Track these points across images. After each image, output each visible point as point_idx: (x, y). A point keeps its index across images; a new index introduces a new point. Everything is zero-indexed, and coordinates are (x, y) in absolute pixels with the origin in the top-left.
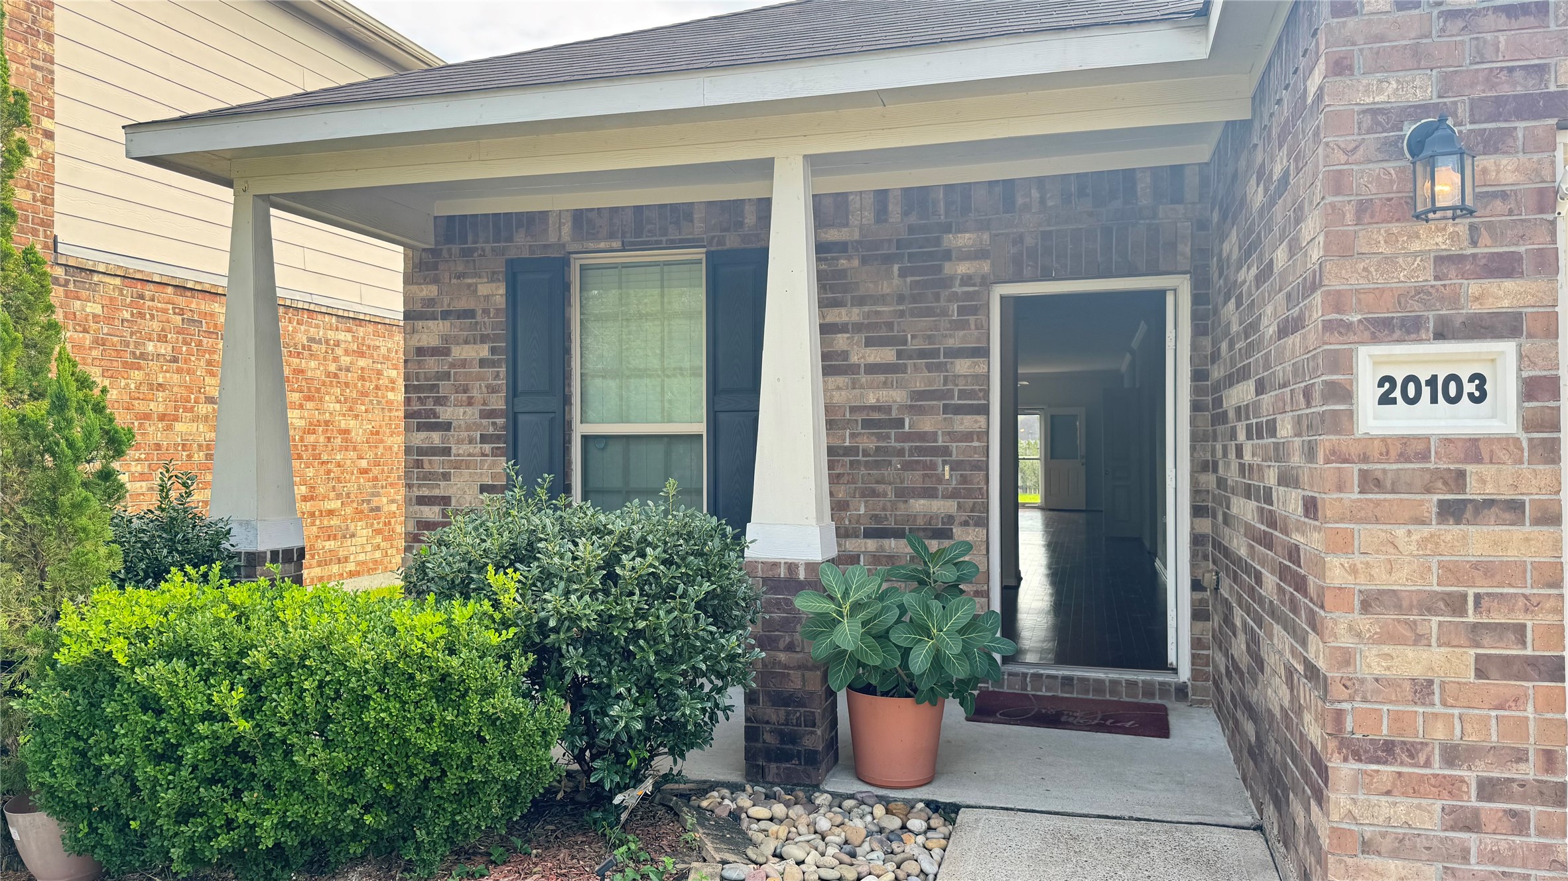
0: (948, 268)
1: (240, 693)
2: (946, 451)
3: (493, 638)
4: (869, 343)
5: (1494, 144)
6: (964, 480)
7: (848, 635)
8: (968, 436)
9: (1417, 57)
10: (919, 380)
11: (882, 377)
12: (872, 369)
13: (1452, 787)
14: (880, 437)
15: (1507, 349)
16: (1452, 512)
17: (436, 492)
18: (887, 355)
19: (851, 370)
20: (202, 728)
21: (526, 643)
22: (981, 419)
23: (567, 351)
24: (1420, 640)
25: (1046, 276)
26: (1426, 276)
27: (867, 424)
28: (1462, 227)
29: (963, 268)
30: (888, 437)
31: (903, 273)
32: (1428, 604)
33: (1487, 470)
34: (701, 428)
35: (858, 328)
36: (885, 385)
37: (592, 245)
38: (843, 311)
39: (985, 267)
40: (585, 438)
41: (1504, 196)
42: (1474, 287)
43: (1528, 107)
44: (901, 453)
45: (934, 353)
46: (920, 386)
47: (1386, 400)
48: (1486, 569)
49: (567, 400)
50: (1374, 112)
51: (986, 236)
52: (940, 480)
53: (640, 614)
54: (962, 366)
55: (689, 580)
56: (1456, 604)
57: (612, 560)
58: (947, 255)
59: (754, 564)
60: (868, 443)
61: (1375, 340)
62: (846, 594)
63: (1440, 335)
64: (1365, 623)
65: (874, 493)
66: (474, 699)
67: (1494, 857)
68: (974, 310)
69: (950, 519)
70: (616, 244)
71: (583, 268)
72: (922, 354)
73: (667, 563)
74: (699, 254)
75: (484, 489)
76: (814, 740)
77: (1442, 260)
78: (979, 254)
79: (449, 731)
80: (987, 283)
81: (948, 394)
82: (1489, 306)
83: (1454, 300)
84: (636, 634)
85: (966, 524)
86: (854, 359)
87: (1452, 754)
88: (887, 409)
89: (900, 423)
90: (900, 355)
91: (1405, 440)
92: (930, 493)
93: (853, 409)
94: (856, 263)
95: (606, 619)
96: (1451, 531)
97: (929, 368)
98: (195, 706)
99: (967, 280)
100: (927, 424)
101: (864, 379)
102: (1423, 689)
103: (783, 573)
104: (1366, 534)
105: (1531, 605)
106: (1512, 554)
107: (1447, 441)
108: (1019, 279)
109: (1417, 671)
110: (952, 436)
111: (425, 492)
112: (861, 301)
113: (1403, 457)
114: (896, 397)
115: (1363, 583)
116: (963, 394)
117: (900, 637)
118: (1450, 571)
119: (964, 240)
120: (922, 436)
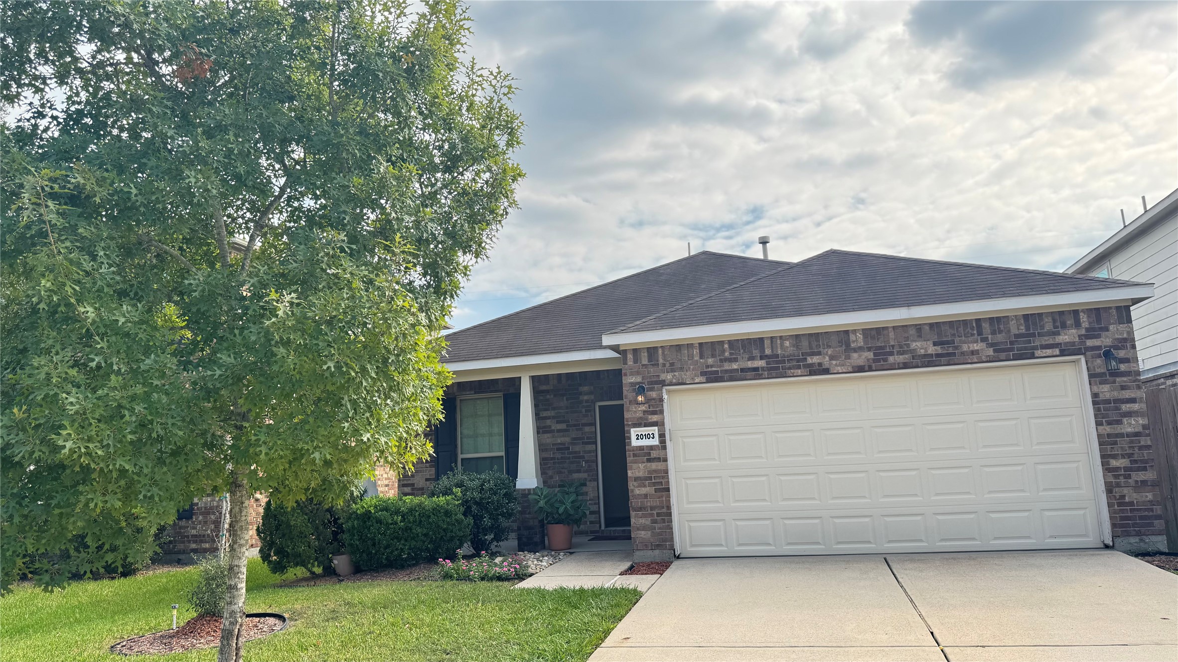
0: (581, 398)
1: (400, 518)
2: (583, 457)
3: (457, 503)
4: (558, 422)
5: (652, 389)
6: (589, 466)
7: (542, 503)
8: (590, 452)
9: (638, 373)
10: (574, 434)
11: (562, 434)
12: (559, 431)
13: (652, 515)
14: (562, 453)
15: (656, 428)
16: (649, 460)
17: (409, 482)
18: (563, 426)
19: (552, 431)
20: (392, 526)
21: (462, 504)
22: (594, 446)
23: (456, 429)
24: (645, 486)
25: (611, 400)
26: (641, 415)
27: (558, 449)
28: (647, 405)
29: (586, 398)
30: (565, 453)
31: (567, 400)
32: (646, 479)
33: (654, 452)
34: (503, 454)
35: (554, 417)
36: (563, 436)
37: (464, 393)
38: (549, 412)
39: (592, 397)
40: (462, 459)
41: (654, 399)
42: (650, 417)
43: (657, 383)
44: (569, 458)
45: (578, 425)
46: (574, 436)
47: (637, 439)
48: (655, 471)
49: (456, 446)
50: (631, 383)
51: (592, 387)
52: (582, 466)
53: (489, 498)
54: (587, 429)
55: (501, 490)
56: (650, 478)
57: (483, 485)
58: (581, 394)
59: (519, 490)
60: (558, 455)
61: (634, 427)
62: (542, 494)
63: (645, 426)
64: (635, 484)
65: (561, 472)
66: (453, 516)
67: (660, 528)
68: (589, 411)
69: (586, 479)
70: (472, 392)
71: (460, 400)
72: (575, 425)
73: (496, 486)
74: (500, 394)
75: (427, 480)
76: (537, 539)
77: (644, 412)
78: (591, 393)
79: (448, 523)
80: (594, 402)
81: (583, 438)
82: (653, 420)
83: (647, 419)
84: (488, 503)
85: (590, 481)
86: (553, 428)
87: (652, 508)
88: (564, 444)
89: (568, 448)
90: (567, 426)
91: (640, 447)
92: (579, 471)
93: (553, 444)
94: (552, 396)
95: (481, 499)
96: (649, 464)
97: (577, 430)
98: (390, 521)
99: (587, 401)
100: (577, 448)
101: (556, 434)
102: (646, 496)
103: (527, 492)
104: (635, 466)
105: (663, 477)
106: (659, 468)
107: (647, 446)
108: (603, 400)
109: (644, 492)
110: (585, 452)
111: (405, 482)
112: (554, 409)
113: (640, 450)
114: (567, 440)
115: (634, 475)
116: (588, 438)
117: (557, 505)
118: (649, 472)
119: (585, 389)
120: (576, 452)
